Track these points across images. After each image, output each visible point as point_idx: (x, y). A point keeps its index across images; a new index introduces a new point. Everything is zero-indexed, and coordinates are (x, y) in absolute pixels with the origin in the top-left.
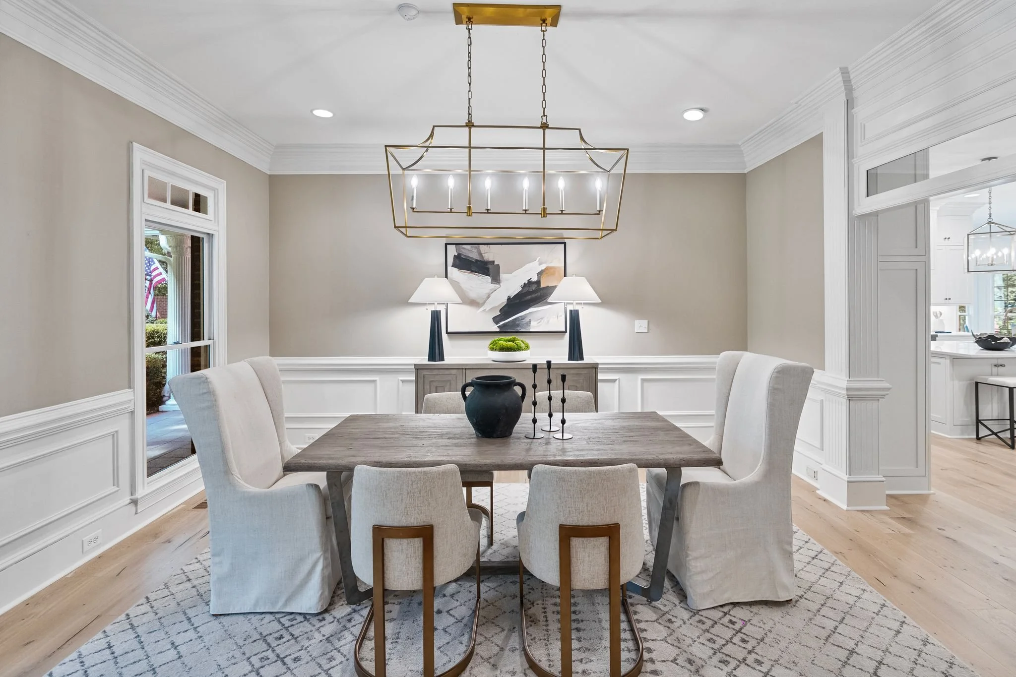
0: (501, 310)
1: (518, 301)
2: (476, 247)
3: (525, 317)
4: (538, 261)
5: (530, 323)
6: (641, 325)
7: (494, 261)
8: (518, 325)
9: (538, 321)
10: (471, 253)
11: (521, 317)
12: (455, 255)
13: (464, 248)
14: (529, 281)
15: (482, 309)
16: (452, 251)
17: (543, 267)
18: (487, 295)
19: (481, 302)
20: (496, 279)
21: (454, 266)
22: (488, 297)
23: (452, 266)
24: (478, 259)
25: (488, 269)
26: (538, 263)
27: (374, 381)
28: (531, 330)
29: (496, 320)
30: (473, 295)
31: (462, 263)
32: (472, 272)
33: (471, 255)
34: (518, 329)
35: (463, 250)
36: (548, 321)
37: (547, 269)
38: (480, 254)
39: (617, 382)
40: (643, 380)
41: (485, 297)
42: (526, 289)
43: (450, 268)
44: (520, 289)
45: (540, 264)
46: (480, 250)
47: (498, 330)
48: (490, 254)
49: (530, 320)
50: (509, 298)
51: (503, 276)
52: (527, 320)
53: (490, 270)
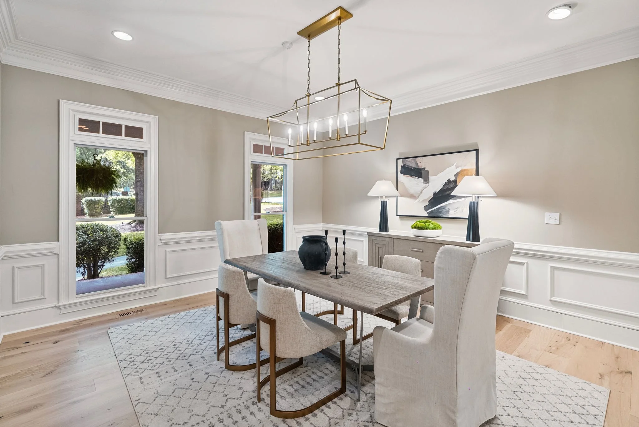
0: (429, 202)
1: (440, 195)
2: (414, 160)
3: (446, 207)
4: (455, 166)
5: (449, 211)
6: (552, 217)
7: (425, 168)
8: (441, 212)
9: (455, 210)
10: (411, 164)
11: (443, 206)
12: (402, 166)
13: (407, 161)
14: (449, 181)
15: (417, 201)
16: (400, 163)
17: (459, 170)
18: (420, 191)
19: (417, 196)
20: (426, 180)
21: (401, 173)
22: (421, 193)
23: (400, 173)
24: (415, 167)
25: (421, 173)
26: (455, 167)
27: (363, 241)
28: (450, 216)
29: (426, 208)
30: (412, 191)
31: (407, 170)
32: (412, 176)
33: (411, 165)
34: (440, 215)
35: (407, 162)
36: (463, 210)
37: (462, 171)
38: (417, 164)
39: (525, 265)
40: (553, 268)
41: (419, 192)
42: (447, 186)
43: (399, 174)
44: (442, 186)
45: (457, 168)
46: (416, 161)
47: (427, 215)
48: (423, 163)
49: (449, 209)
50: (435, 194)
51: (431, 178)
52: (447, 209)
53: (423, 174)
